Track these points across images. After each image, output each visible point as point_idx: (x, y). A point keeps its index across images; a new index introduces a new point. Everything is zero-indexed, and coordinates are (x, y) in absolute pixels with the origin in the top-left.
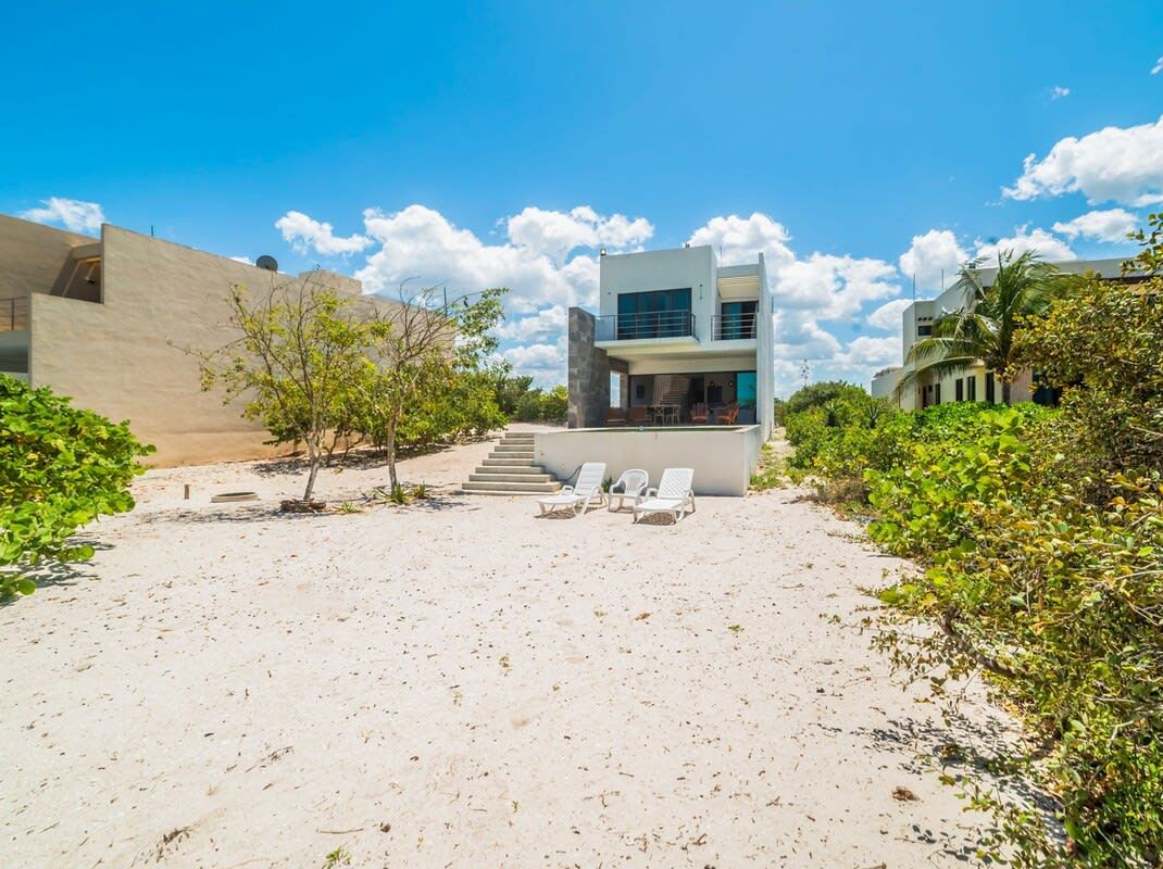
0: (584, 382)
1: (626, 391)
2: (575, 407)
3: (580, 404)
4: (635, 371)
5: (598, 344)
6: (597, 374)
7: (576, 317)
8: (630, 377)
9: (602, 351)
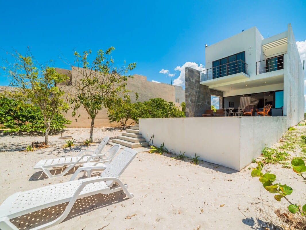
0: (194, 98)
1: (222, 103)
2: (188, 109)
3: (191, 108)
4: (226, 95)
5: (201, 83)
6: (202, 96)
7: (188, 71)
8: (224, 98)
9: (205, 87)
